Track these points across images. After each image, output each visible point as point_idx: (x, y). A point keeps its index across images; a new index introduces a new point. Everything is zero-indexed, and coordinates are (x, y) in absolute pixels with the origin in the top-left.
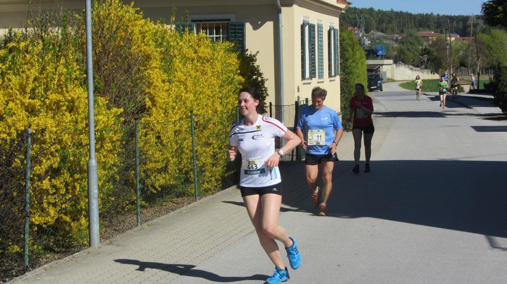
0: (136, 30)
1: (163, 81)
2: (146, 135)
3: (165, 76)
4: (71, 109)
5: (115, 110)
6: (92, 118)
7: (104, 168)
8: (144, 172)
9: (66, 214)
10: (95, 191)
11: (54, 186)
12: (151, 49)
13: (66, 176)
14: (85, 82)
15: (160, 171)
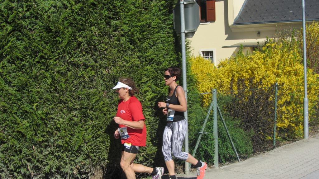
4: (296, 74)
5: (316, 75)
6: (306, 78)
7: (311, 102)
9: (293, 123)
10: (306, 113)
11: (287, 110)
13: (293, 105)
14: (302, 62)
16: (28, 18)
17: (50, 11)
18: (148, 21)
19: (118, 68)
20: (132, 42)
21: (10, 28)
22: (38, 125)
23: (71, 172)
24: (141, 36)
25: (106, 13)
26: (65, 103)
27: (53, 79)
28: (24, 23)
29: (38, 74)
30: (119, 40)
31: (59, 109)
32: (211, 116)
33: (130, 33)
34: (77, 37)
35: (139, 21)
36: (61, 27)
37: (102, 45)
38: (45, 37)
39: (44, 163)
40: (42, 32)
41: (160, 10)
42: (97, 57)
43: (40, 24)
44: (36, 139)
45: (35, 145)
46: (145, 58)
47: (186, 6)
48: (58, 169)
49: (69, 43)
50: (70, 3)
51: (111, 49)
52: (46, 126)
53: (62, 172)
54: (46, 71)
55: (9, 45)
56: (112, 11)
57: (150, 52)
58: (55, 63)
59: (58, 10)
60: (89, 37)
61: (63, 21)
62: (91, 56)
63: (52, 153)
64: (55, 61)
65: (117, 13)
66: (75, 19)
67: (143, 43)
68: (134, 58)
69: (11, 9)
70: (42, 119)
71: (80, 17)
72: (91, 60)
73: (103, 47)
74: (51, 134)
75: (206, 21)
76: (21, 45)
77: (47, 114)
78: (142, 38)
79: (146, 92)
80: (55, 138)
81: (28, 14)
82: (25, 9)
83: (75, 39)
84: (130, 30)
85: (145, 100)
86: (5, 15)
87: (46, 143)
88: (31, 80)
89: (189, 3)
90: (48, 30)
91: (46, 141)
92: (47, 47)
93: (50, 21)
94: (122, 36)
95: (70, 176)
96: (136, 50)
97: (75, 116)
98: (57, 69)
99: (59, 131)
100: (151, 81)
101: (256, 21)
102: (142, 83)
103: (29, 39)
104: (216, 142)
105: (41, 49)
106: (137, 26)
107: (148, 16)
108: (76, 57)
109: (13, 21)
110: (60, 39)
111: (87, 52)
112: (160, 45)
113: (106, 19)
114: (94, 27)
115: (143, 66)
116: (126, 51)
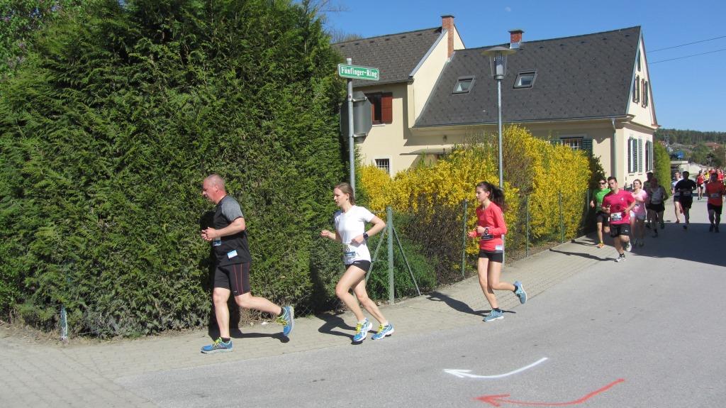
0: (528, 143)
1: (543, 173)
2: (532, 204)
3: (544, 170)
5: (514, 189)
8: (531, 226)
12: (536, 154)
14: (497, 174)
15: (540, 226)
16: (157, 115)
17: (185, 107)
18: (309, 123)
19: (270, 180)
20: (288, 148)
21: (133, 128)
22: (169, 251)
24: (299, 140)
25: (255, 111)
27: (188, 193)
28: (152, 123)
29: (169, 187)
30: (272, 146)
31: (195, 230)
32: (386, 240)
33: (285, 136)
34: (219, 141)
35: (297, 121)
36: (198, 127)
37: (251, 151)
38: (178, 140)
39: (176, 299)
40: (175, 134)
41: (323, 108)
42: (244, 166)
43: (172, 123)
44: (166, 269)
45: (164, 276)
46: (304, 168)
47: (355, 104)
48: (193, 306)
49: (209, 148)
50: (210, 98)
51: (261, 156)
52: (179, 252)
53: (198, 310)
54: (179, 183)
55: (132, 149)
56: (263, 109)
57: (311, 160)
58: (191, 173)
59: (195, 107)
60: (234, 140)
61: (201, 120)
62: (237, 165)
63: (186, 287)
64: (191, 170)
65: (270, 111)
66: (216, 118)
67: (302, 149)
68: (290, 168)
69: (135, 104)
70: (173, 243)
71: (222, 116)
72: (237, 170)
73: (252, 154)
74: (185, 262)
75: (381, 123)
76: (148, 151)
77: (180, 237)
78: (300, 144)
79: (305, 210)
80: (189, 268)
81: (156, 110)
82: (153, 104)
83: (217, 143)
84: (285, 133)
85: (304, 220)
86: (128, 111)
87: (179, 274)
88: (159, 194)
89: (358, 100)
90: (182, 131)
91: (179, 271)
92: (180, 153)
93: (184, 121)
94: (276, 140)
96: (293, 157)
98: (193, 180)
99: (195, 259)
100: (312, 196)
101: (442, 122)
102: (300, 199)
103: (158, 143)
104: (391, 272)
105: (174, 155)
106: (294, 128)
107: (309, 116)
109: (138, 119)
110: (198, 144)
111: (231, 160)
112: (323, 152)
113: (256, 119)
114: (240, 129)
115: (302, 178)
116: (280, 159)
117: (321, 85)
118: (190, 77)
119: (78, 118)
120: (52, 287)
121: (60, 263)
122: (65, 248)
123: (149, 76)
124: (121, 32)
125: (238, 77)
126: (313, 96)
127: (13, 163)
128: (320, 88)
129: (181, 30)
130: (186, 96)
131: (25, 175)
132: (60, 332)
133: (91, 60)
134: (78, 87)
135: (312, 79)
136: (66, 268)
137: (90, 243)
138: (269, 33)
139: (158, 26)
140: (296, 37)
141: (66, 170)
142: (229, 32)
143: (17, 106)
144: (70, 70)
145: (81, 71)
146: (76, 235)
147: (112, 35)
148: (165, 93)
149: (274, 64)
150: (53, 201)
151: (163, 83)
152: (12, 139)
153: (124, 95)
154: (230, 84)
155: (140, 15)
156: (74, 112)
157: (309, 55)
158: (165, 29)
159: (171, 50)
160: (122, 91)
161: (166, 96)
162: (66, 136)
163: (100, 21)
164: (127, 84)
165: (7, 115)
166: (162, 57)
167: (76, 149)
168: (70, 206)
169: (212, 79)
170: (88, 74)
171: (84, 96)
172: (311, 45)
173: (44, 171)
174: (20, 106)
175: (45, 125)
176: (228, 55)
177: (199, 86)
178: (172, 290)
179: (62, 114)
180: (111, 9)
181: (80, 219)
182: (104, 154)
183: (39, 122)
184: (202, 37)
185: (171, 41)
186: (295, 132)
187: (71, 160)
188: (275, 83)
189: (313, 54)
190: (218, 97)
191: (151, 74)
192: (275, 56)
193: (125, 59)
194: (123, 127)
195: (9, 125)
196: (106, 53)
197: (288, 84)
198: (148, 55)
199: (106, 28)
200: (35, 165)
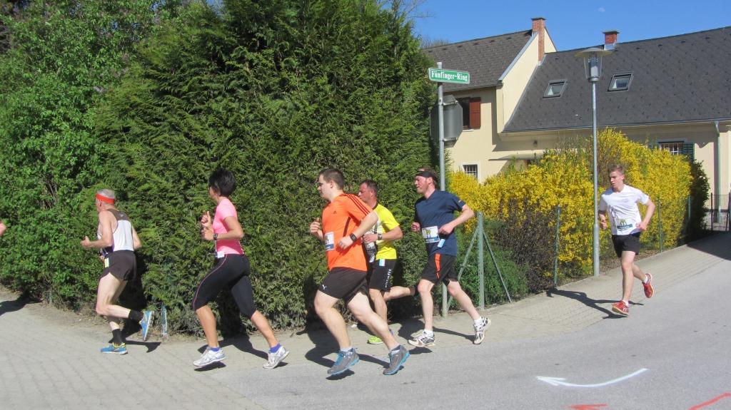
0: (624, 148)
1: (641, 179)
3: (642, 176)
4: (583, 194)
9: (579, 255)
10: (597, 243)
11: (572, 239)
12: (633, 158)
13: (580, 233)
14: (592, 179)
16: (252, 121)
17: (278, 113)
18: (399, 127)
20: (378, 152)
21: (230, 134)
22: (262, 253)
23: (301, 311)
24: (389, 145)
25: (346, 116)
26: (295, 227)
27: (281, 196)
28: (247, 128)
29: (263, 190)
30: (362, 150)
31: (288, 233)
32: (476, 245)
33: (375, 141)
34: (311, 146)
35: (387, 126)
36: (291, 132)
37: (342, 155)
38: (272, 144)
39: (269, 300)
40: (269, 139)
41: (413, 113)
43: (266, 129)
44: (259, 270)
45: (258, 277)
46: (394, 172)
47: (445, 108)
48: (285, 307)
49: (301, 152)
50: (303, 104)
51: (352, 160)
52: (272, 254)
53: (290, 311)
54: (273, 186)
55: (229, 153)
56: (354, 114)
57: (400, 166)
58: (284, 176)
59: (288, 112)
60: (325, 145)
61: (294, 126)
63: (279, 288)
64: (284, 174)
65: (361, 116)
66: (309, 124)
67: (392, 153)
68: (380, 172)
69: (231, 110)
70: (267, 245)
71: (315, 121)
73: (343, 158)
74: (278, 264)
75: (469, 128)
76: (242, 155)
77: (275, 238)
78: (391, 148)
80: (282, 269)
81: (251, 116)
82: (248, 110)
83: (309, 148)
84: (376, 138)
86: (224, 117)
87: (272, 275)
88: (254, 198)
89: (449, 104)
90: (276, 136)
91: (272, 273)
92: (274, 157)
93: (278, 126)
94: (367, 144)
95: (300, 316)
97: (307, 242)
98: (286, 184)
99: (288, 261)
100: (402, 200)
101: (533, 127)
102: (390, 203)
103: (253, 147)
104: (481, 278)
105: (268, 159)
106: (384, 133)
107: (398, 120)
108: (309, 170)
109: (234, 125)
110: (291, 148)
111: (323, 164)
112: (413, 157)
113: (347, 124)
114: (332, 134)
115: (392, 182)
116: (371, 164)
117: (411, 89)
118: (283, 83)
119: (178, 125)
120: (154, 286)
121: (161, 263)
122: (165, 248)
123: (245, 83)
124: (219, 41)
125: (330, 82)
126: (403, 101)
127: (119, 167)
128: (410, 92)
129: (275, 38)
130: (279, 102)
131: (129, 179)
132: (160, 329)
133: (191, 69)
134: (177, 95)
135: (402, 83)
136: (166, 268)
137: (189, 244)
138: (360, 39)
139: (253, 35)
140: (385, 43)
141: (167, 174)
142: (321, 39)
143: (123, 113)
144: (172, 78)
145: (181, 79)
146: (176, 236)
147: (210, 44)
148: (259, 100)
149: (365, 70)
150: (155, 203)
151: (258, 89)
152: (117, 144)
153: (221, 102)
154: (322, 90)
155: (236, 25)
156: (175, 119)
157: (399, 60)
158: (260, 37)
159: (265, 58)
160: (219, 98)
161: (261, 102)
162: (167, 142)
163: (199, 31)
164: (224, 92)
165: (113, 122)
166: (257, 64)
167: (176, 154)
168: (170, 209)
169: (305, 85)
170: (188, 82)
171: (184, 103)
172: (401, 49)
173: (147, 175)
174: (125, 113)
175: (148, 131)
176: (320, 61)
177: (292, 92)
178: (265, 291)
179: (164, 120)
180: (209, 20)
181: (180, 221)
182: (202, 159)
183: (142, 128)
184: (295, 44)
185: (265, 49)
186: (386, 136)
187: (172, 164)
188: (366, 88)
189: (403, 58)
190: (310, 102)
191: (246, 81)
192: (365, 61)
193: (222, 67)
194: (220, 133)
195: (115, 132)
196: (204, 61)
197: (378, 88)
198: (244, 63)
199: (205, 38)
200: (138, 169)
